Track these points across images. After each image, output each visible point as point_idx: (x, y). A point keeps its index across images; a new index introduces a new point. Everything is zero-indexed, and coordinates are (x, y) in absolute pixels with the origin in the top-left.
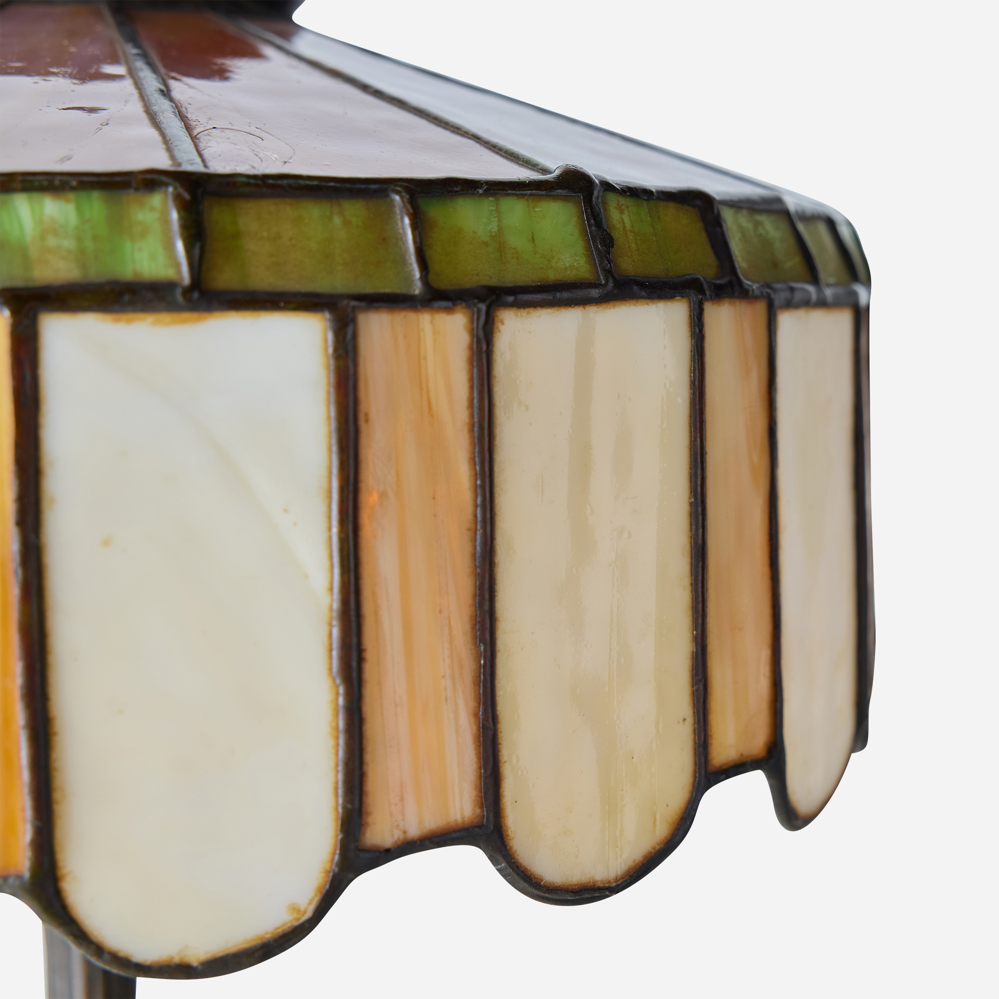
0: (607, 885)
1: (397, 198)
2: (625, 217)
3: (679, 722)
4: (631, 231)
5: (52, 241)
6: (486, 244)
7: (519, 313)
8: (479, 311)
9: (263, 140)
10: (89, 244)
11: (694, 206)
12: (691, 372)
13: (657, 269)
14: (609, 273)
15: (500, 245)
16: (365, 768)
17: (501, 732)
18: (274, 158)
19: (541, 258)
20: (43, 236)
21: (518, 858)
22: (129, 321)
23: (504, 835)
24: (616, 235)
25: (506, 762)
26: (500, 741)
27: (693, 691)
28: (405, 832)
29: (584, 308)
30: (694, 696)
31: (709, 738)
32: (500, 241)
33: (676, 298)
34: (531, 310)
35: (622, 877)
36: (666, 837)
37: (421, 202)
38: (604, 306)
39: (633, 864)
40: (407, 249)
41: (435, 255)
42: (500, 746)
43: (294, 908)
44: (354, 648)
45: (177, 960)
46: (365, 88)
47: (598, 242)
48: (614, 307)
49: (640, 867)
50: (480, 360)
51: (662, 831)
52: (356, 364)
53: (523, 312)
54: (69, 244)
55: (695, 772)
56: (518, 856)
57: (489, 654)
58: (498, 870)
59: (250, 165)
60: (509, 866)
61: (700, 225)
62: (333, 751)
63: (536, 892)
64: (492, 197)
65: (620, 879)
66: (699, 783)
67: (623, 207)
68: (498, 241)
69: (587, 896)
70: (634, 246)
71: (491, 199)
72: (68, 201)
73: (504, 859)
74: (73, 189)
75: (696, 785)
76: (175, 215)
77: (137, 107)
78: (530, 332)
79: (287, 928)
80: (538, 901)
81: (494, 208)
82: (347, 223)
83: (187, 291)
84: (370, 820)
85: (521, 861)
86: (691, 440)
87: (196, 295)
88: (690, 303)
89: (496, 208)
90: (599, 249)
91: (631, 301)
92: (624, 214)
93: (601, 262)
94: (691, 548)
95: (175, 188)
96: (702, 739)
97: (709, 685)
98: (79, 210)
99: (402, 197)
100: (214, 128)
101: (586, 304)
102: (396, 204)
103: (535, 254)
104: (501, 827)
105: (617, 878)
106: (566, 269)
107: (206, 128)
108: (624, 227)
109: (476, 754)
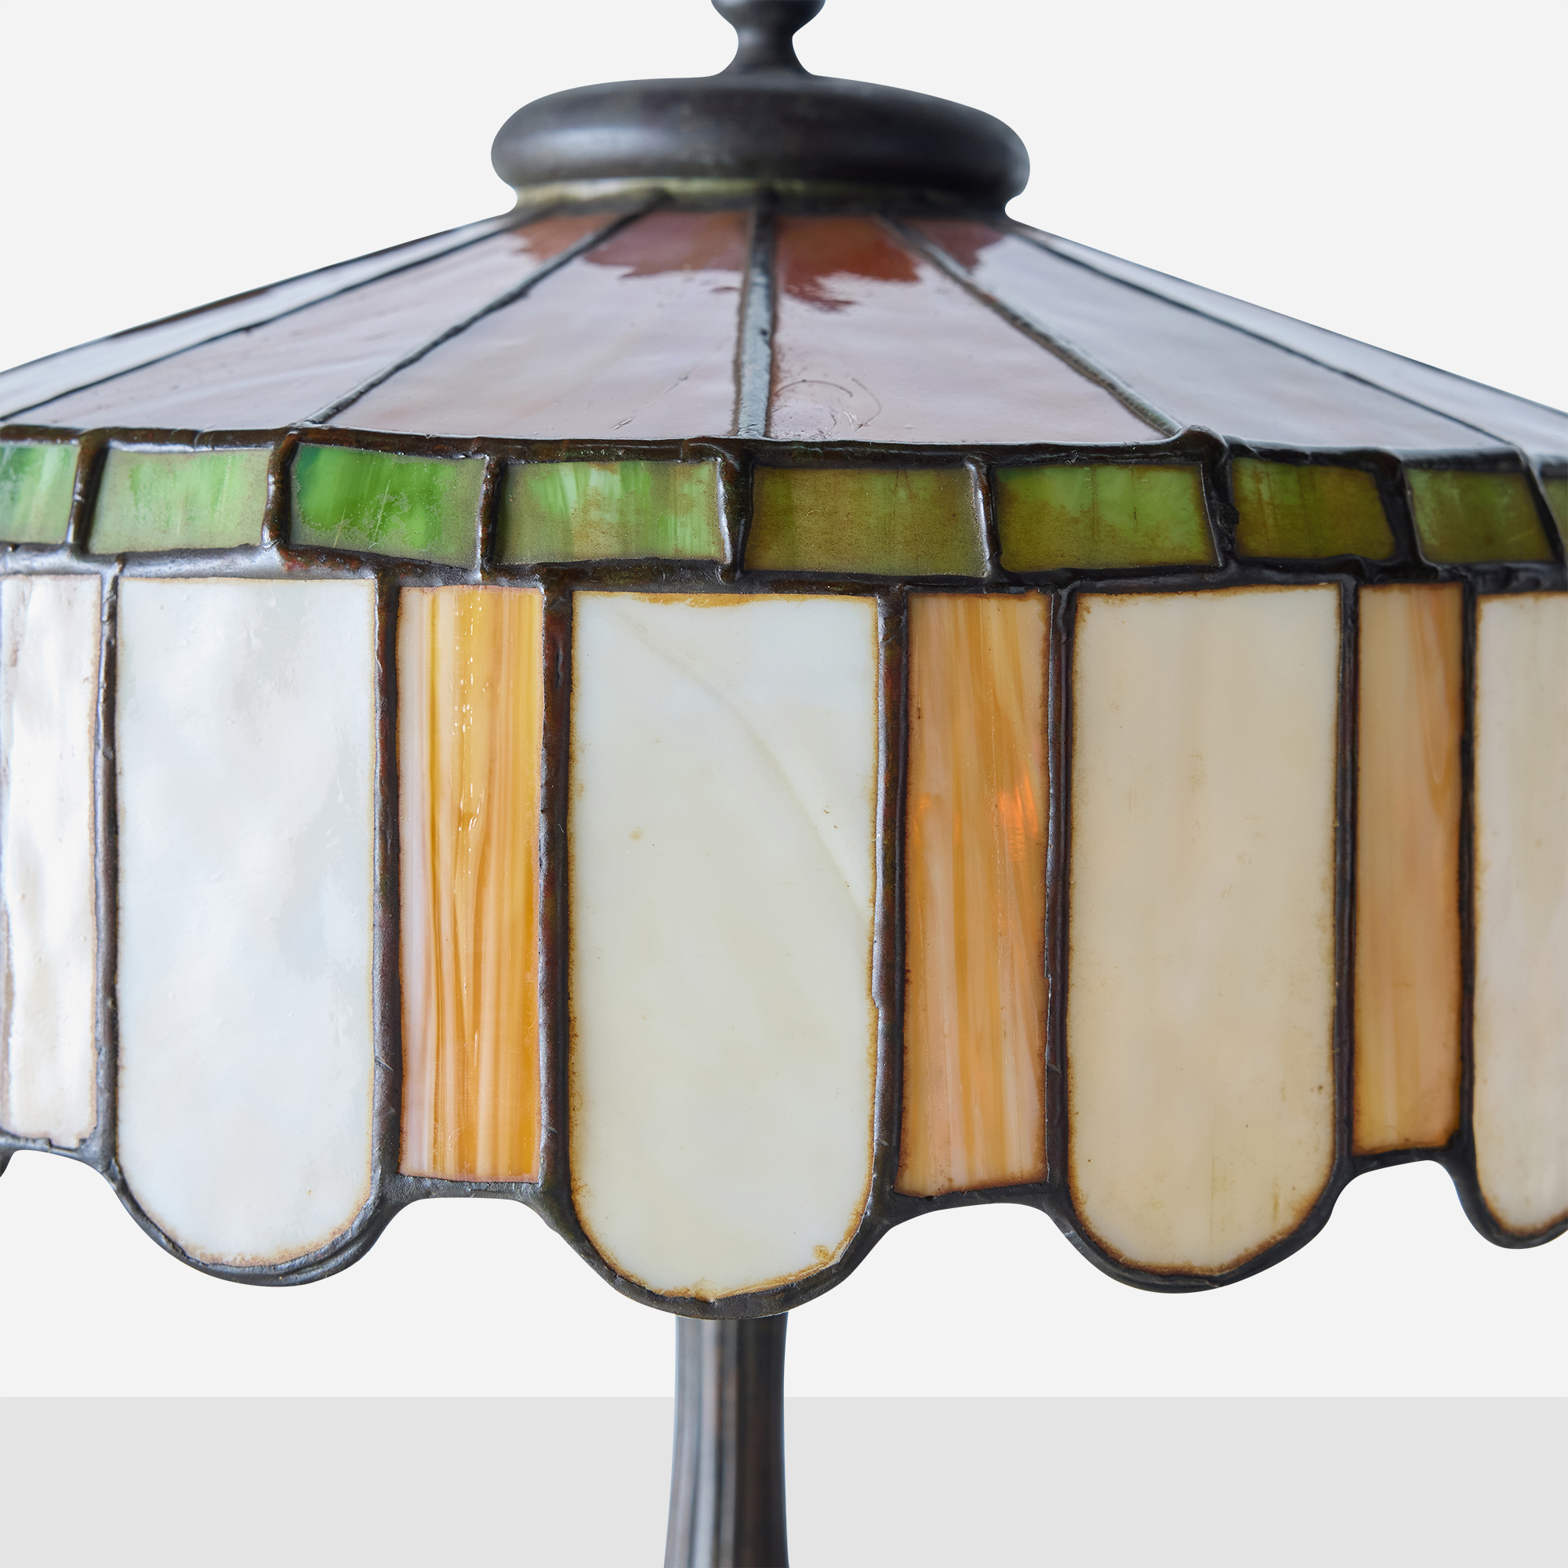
0: (1208, 1274)
1: (972, 468)
2: (1264, 488)
3: (1312, 1090)
4: (1269, 504)
5: (594, 515)
6: (1076, 521)
7: (1110, 601)
8: (1058, 598)
9: (851, 395)
10: (632, 518)
11: (1368, 471)
12: (1339, 672)
13: (1302, 548)
14: (1228, 555)
15: (1093, 522)
16: (906, 1102)
17: (1072, 1078)
18: (850, 420)
19: (1143, 536)
20: (585, 510)
21: (1090, 1226)
22: (666, 602)
23: (1073, 1198)
24: (1244, 509)
25: (1077, 1113)
26: (1070, 1088)
27: (1334, 1054)
28: (950, 1180)
29: (1195, 595)
30: (1334, 1061)
31: (1356, 1113)
32: (1093, 517)
33: (1321, 584)
34: (1125, 597)
35: (1229, 1267)
36: (1290, 1227)
37: (1000, 474)
38: (1222, 592)
39: (1244, 1253)
40: (979, 526)
41: (1014, 534)
42: (1071, 1094)
43: (821, 1251)
44: (897, 967)
45: (692, 1293)
46: (1014, 320)
47: (1218, 518)
48: (1235, 593)
49: (1254, 1259)
50: (1057, 652)
51: (1286, 1219)
52: (908, 655)
53: (1115, 599)
54: (611, 517)
55: (1334, 1153)
56: (1090, 1224)
57: (1059, 987)
58: (1068, 1237)
59: (818, 429)
60: (1078, 1234)
61: (1373, 494)
62: (870, 1080)
63: (1114, 1270)
64: (1088, 466)
65: (1227, 1269)
66: (1339, 1167)
67: (1262, 475)
68: (1092, 517)
69: (1181, 1283)
70: (1271, 521)
71: (1087, 469)
72: (613, 472)
73: (1072, 1225)
74: (618, 458)
75: (1335, 1168)
76: (721, 489)
77: (727, 355)
78: (1123, 622)
79: (812, 1272)
80: (1119, 1281)
81: (1089, 480)
82: (912, 497)
83: (729, 572)
84: (909, 1161)
85: (1094, 1230)
86: (1337, 753)
87: (738, 575)
88: (1340, 590)
89: (1092, 479)
90: (1218, 526)
91: (1259, 588)
92: (1261, 483)
93: (1220, 542)
94: (1335, 882)
95: (725, 459)
96: (1345, 1113)
97: (1357, 1049)
98: (624, 481)
99: (978, 468)
100: (804, 381)
101: (1197, 591)
102: (972, 476)
103: (1136, 532)
104: (1070, 1188)
105: (1221, 1267)
106: (1174, 549)
107: (795, 381)
108: (1260, 499)
109: (1039, 1100)
